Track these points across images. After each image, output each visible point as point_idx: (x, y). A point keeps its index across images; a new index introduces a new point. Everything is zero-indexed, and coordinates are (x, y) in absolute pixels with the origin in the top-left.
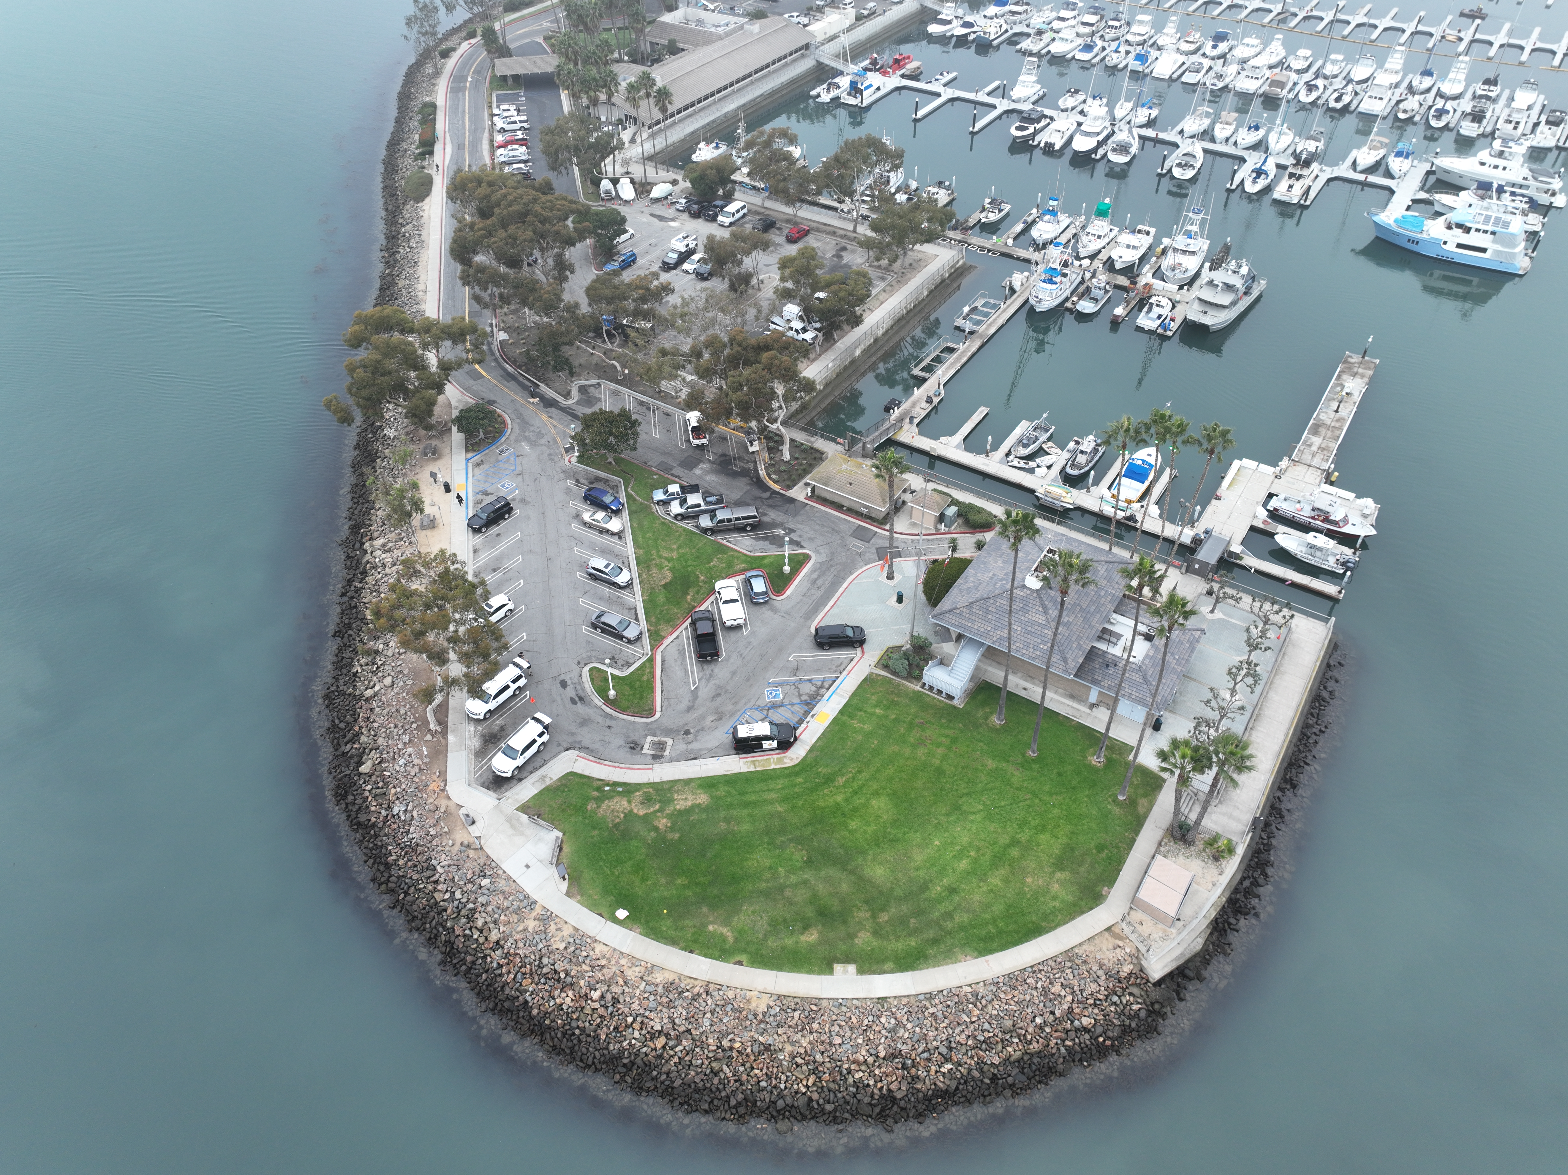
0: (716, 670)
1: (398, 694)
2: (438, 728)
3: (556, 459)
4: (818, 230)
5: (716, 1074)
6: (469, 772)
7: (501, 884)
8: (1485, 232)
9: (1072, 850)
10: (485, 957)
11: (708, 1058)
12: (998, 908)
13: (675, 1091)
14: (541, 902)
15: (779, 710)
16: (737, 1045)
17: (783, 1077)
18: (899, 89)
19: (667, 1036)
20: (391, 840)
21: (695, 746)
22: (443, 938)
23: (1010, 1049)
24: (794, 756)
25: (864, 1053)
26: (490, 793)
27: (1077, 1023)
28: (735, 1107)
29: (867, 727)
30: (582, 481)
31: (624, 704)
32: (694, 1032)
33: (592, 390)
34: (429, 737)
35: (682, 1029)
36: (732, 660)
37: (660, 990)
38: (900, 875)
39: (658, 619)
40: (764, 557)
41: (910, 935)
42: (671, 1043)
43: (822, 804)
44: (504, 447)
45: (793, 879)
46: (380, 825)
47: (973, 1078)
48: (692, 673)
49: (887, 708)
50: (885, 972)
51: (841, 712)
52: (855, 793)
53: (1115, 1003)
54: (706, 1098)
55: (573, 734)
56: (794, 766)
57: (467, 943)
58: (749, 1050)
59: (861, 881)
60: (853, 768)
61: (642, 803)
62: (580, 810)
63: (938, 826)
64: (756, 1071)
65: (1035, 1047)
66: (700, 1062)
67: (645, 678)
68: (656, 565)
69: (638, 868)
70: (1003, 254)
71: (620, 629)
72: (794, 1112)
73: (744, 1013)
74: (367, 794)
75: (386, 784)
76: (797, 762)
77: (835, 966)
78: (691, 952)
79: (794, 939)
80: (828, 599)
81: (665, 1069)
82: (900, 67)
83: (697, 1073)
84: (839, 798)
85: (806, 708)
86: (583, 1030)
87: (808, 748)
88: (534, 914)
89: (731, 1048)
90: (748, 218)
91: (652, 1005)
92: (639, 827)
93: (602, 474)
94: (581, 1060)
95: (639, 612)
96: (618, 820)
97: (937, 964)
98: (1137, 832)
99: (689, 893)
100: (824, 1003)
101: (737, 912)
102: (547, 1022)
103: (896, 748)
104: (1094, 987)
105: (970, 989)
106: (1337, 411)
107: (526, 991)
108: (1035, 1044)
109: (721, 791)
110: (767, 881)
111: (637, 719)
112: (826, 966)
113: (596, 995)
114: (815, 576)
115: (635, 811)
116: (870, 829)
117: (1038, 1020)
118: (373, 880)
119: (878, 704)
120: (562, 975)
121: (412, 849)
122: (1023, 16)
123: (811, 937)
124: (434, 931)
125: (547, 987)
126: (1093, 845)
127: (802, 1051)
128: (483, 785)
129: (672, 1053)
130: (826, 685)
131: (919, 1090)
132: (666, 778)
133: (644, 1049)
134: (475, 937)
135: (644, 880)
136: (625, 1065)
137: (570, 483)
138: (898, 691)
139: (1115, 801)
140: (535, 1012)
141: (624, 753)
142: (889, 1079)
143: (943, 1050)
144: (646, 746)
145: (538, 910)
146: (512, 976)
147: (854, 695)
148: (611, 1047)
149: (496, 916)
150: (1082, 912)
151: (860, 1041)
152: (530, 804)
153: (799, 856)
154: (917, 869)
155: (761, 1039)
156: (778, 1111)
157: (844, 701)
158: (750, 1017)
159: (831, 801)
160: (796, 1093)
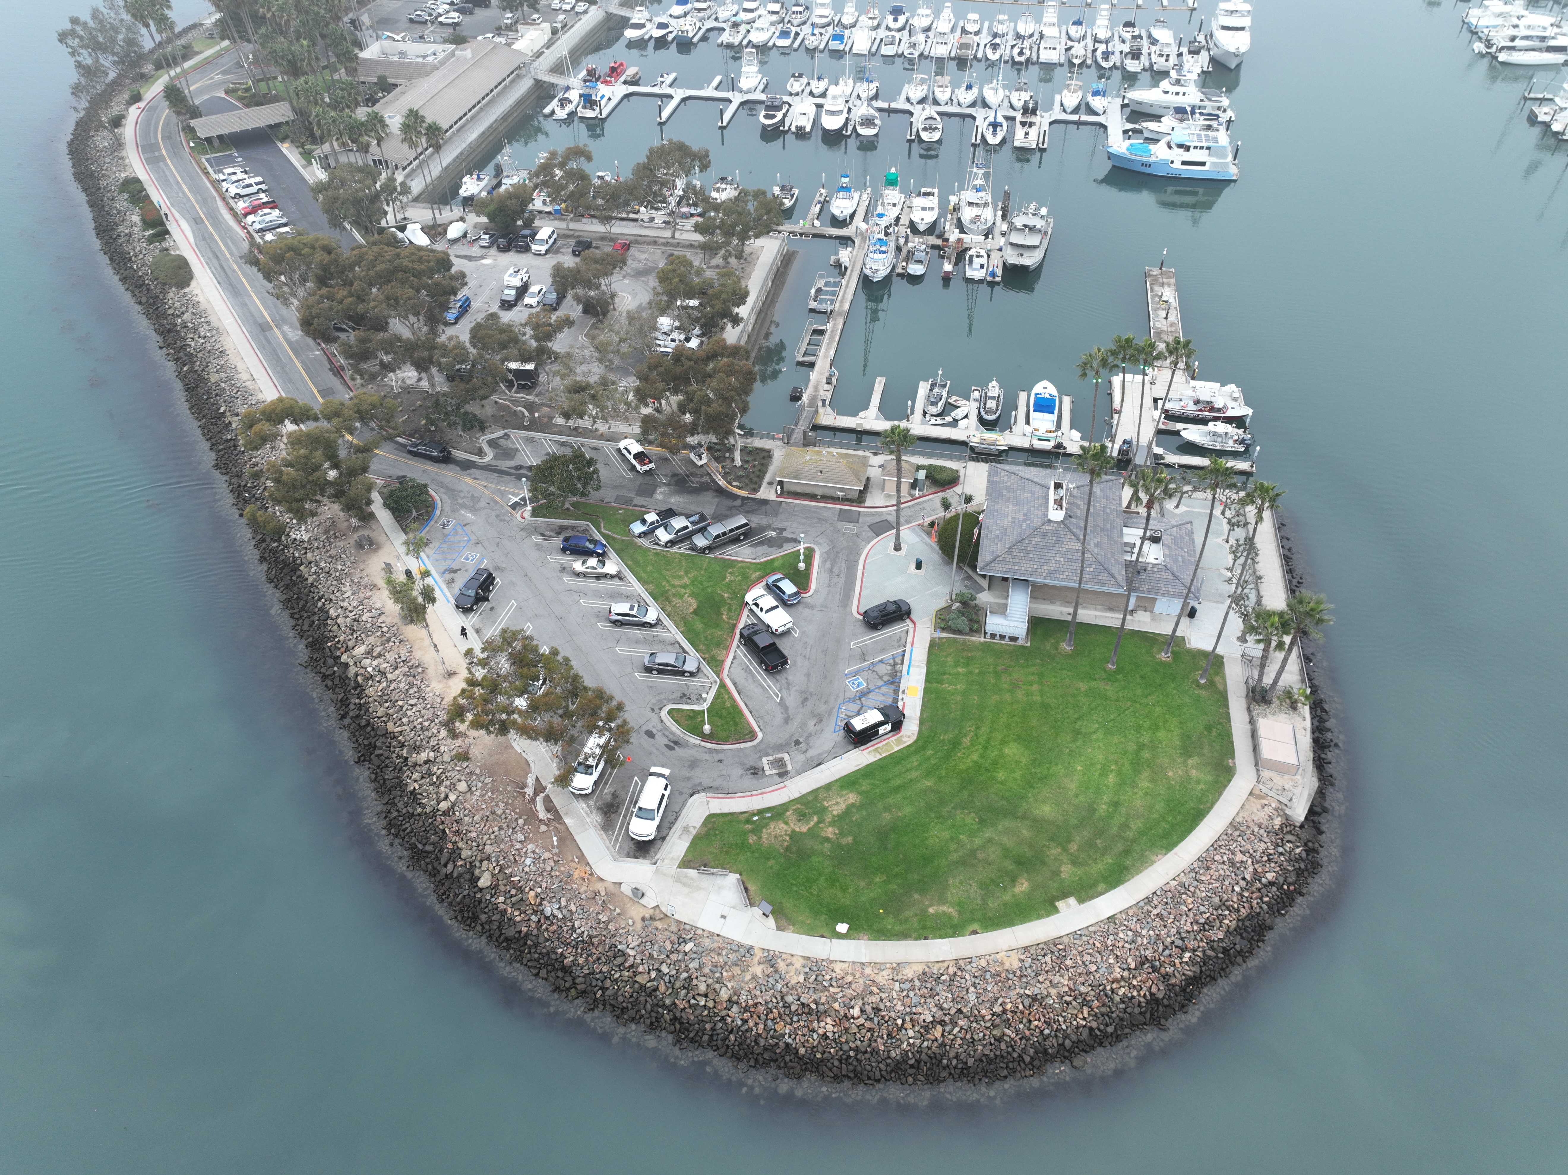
0: (790, 678)
1: (482, 796)
2: (549, 816)
3: (507, 518)
4: (637, 242)
5: (999, 1040)
6: (608, 848)
7: (707, 943)
8: (1202, 148)
9: (1189, 737)
10: (723, 1019)
11: (987, 1028)
12: (1160, 806)
13: (971, 1071)
14: (757, 945)
15: (871, 696)
16: (1009, 1006)
17: (1061, 1019)
18: (627, 96)
19: (942, 1023)
20: (556, 943)
21: (812, 753)
22: (667, 1017)
23: (1226, 922)
24: (909, 733)
25: (1118, 970)
26: (641, 860)
27: (1264, 880)
28: (1031, 1063)
29: (960, 687)
30: (548, 533)
31: (723, 734)
32: (964, 1010)
33: (502, 442)
34: (543, 828)
35: (953, 1011)
36: (799, 664)
37: (917, 983)
38: (1065, 806)
39: (708, 646)
40: (772, 561)
41: (1103, 855)
42: (948, 1028)
43: (963, 767)
44: (443, 520)
45: (978, 841)
46: (535, 932)
47: (1209, 957)
48: (769, 686)
49: (967, 665)
50: (1101, 894)
51: (927, 681)
52: (985, 748)
53: (1281, 854)
54: (1002, 1065)
55: (689, 779)
56: (916, 742)
57: (697, 1012)
58: (1021, 1007)
59: (1038, 824)
60: (969, 726)
61: (799, 821)
62: (743, 846)
63: (1071, 753)
64: (1036, 1023)
65: (1244, 912)
66: (981, 1035)
67: (728, 704)
68: (675, 595)
69: (832, 881)
70: (815, 236)
71: (679, 664)
72: (1081, 1046)
73: (1003, 975)
74: (503, 906)
75: (520, 890)
76: (915, 737)
77: (1057, 904)
78: (926, 938)
79: (1010, 893)
80: (853, 583)
81: (952, 1054)
82: (619, 75)
83: (984, 1046)
84: (975, 757)
85: (893, 687)
86: (857, 1049)
87: (917, 722)
88: (756, 960)
89: (1004, 1011)
90: (559, 243)
91: (915, 1000)
92: (809, 843)
93: (565, 522)
94: (869, 1078)
95: (683, 644)
96: (786, 844)
97: (1138, 872)
98: (1226, 706)
99: (893, 886)
100: (1066, 940)
101: (947, 887)
102: (819, 1056)
103: (997, 698)
104: (1263, 846)
105: (1176, 883)
106: (1166, 318)
107: (783, 1036)
108: (1242, 910)
109: (865, 785)
110: (956, 851)
111: (743, 745)
112: (1049, 907)
113: (856, 1012)
114: (828, 565)
115: (797, 829)
116: (1018, 774)
117: (1237, 889)
118: (557, 989)
119: (957, 664)
120: (813, 1006)
121: (587, 943)
122: (708, 12)
123: (1023, 886)
124: (653, 1014)
125: (802, 1023)
126: (1201, 727)
127: (1067, 989)
128: (628, 856)
129: (952, 1037)
130: (898, 661)
131: (1174, 985)
132: (805, 791)
133: (926, 1044)
134: (702, 1003)
135: (844, 889)
136: (912, 1066)
137: (536, 538)
138: (966, 647)
139: (1198, 685)
140: (802, 1051)
141: (749, 781)
142: (1147, 985)
143: (1179, 943)
144: (766, 768)
145: (759, 954)
146: (761, 1026)
147: (929, 662)
148: (893, 1054)
149: (717, 975)
150: (1225, 787)
151: (1111, 961)
152: (690, 857)
153: (971, 819)
154: (1077, 796)
155: (1027, 992)
156: (1068, 1051)
157: (924, 670)
158: (1011, 976)
159: (969, 762)
160: (1077, 1028)
